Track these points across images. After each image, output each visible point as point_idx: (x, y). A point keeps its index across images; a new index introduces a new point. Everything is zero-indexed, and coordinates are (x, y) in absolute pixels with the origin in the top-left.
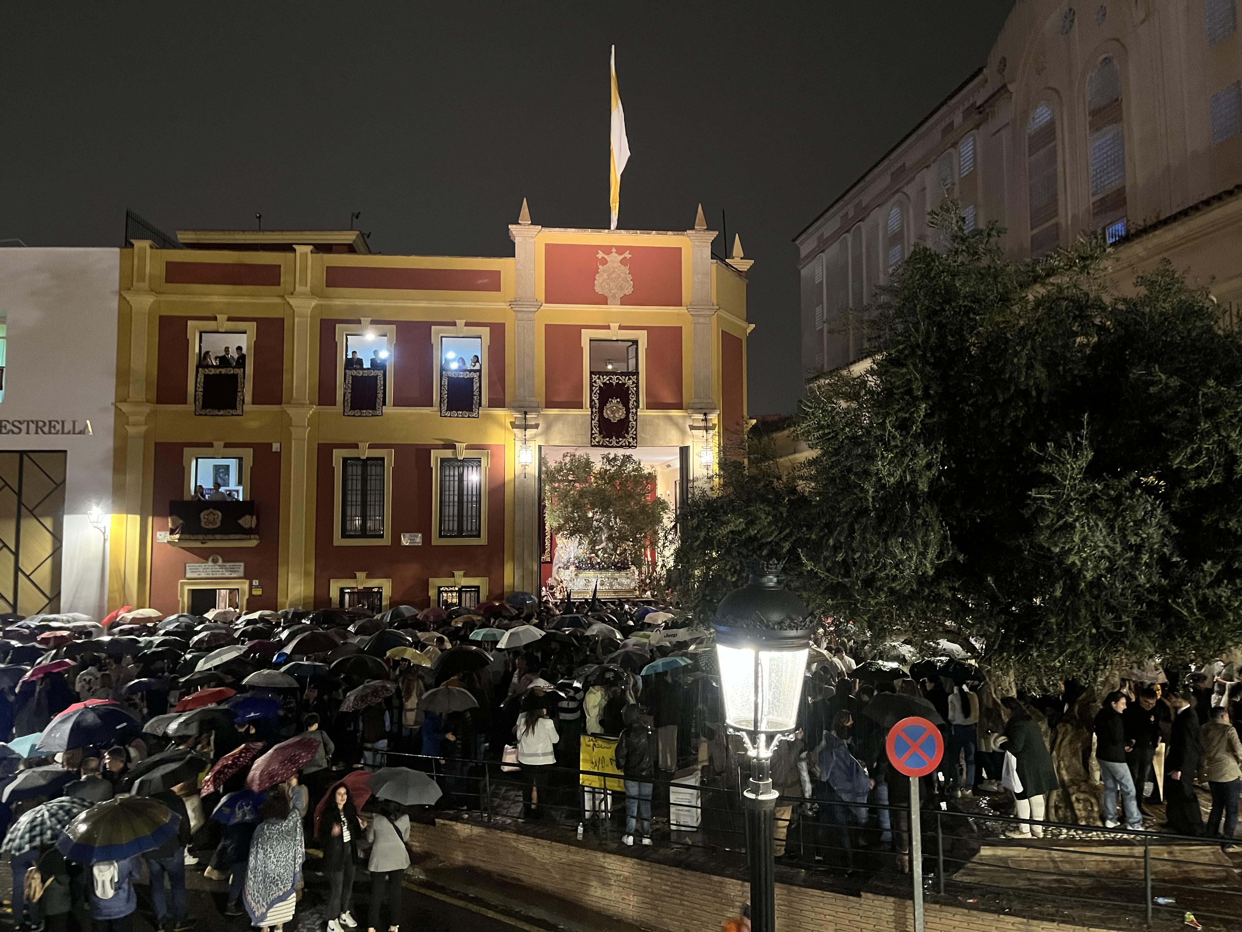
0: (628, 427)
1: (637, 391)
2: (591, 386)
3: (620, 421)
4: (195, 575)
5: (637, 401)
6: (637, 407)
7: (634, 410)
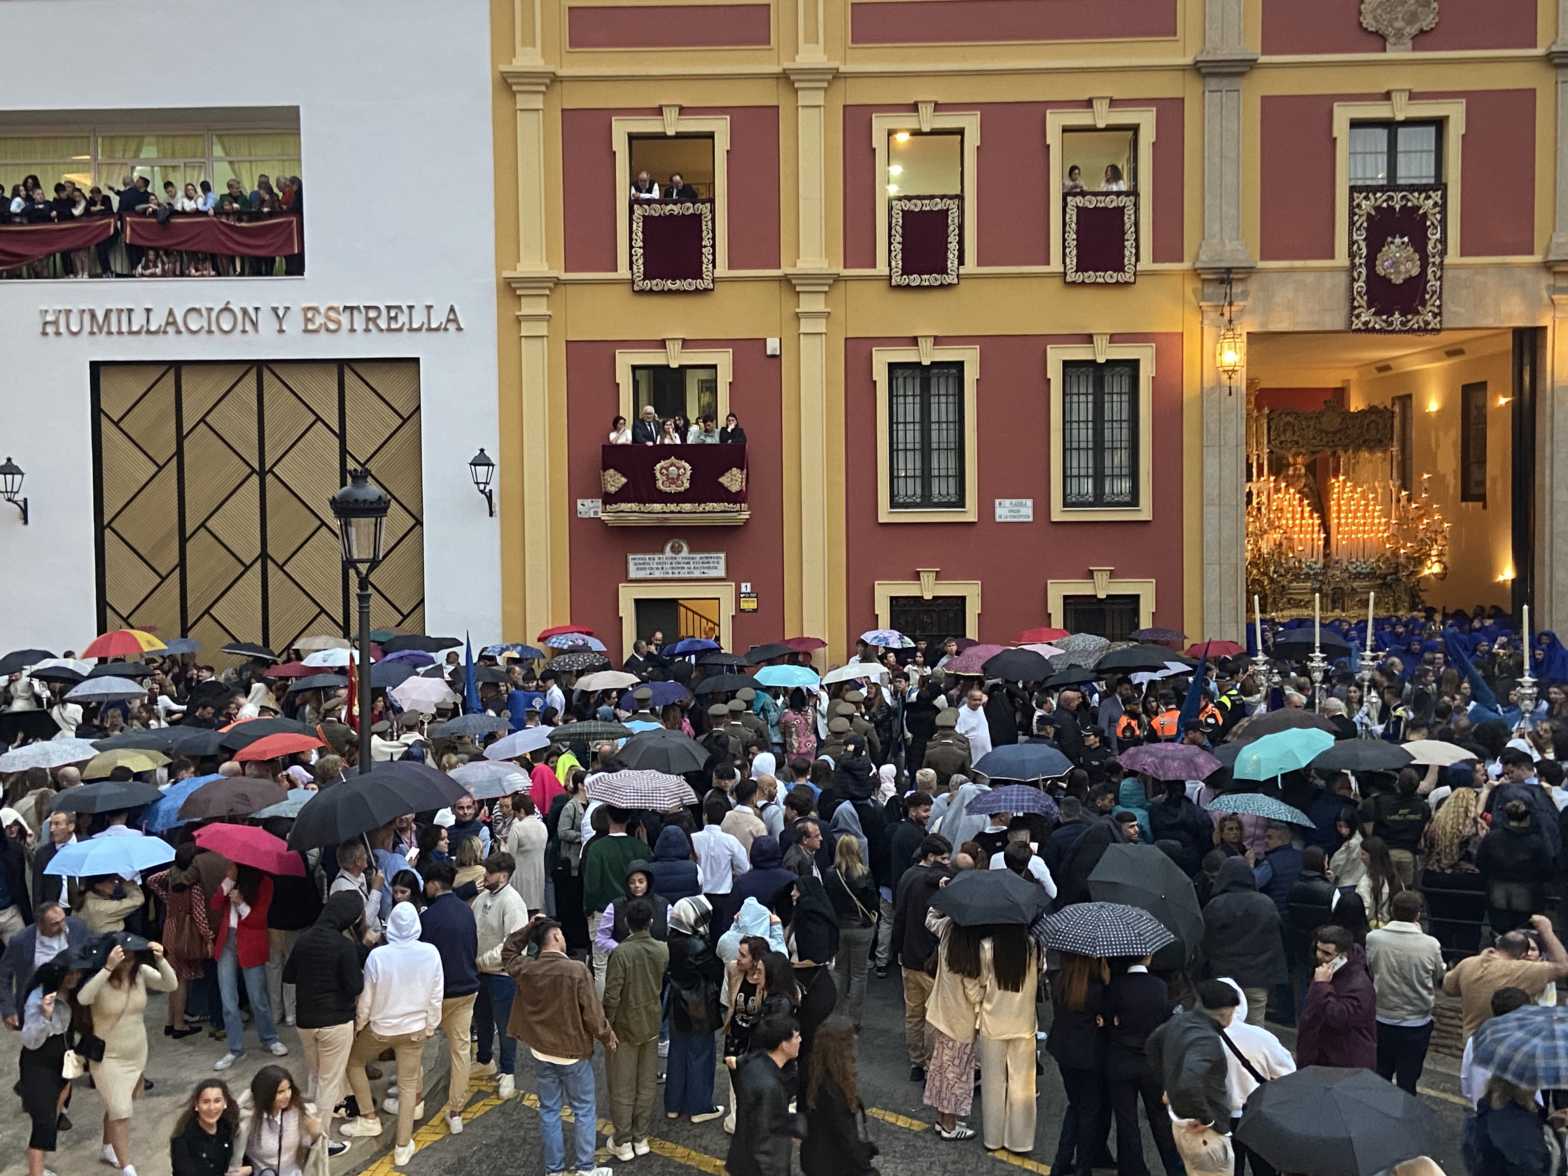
0: (1425, 291)
1: (1443, 222)
2: (1352, 214)
3: (1409, 281)
4: (642, 575)
5: (1443, 241)
6: (1444, 253)
7: (1437, 260)
